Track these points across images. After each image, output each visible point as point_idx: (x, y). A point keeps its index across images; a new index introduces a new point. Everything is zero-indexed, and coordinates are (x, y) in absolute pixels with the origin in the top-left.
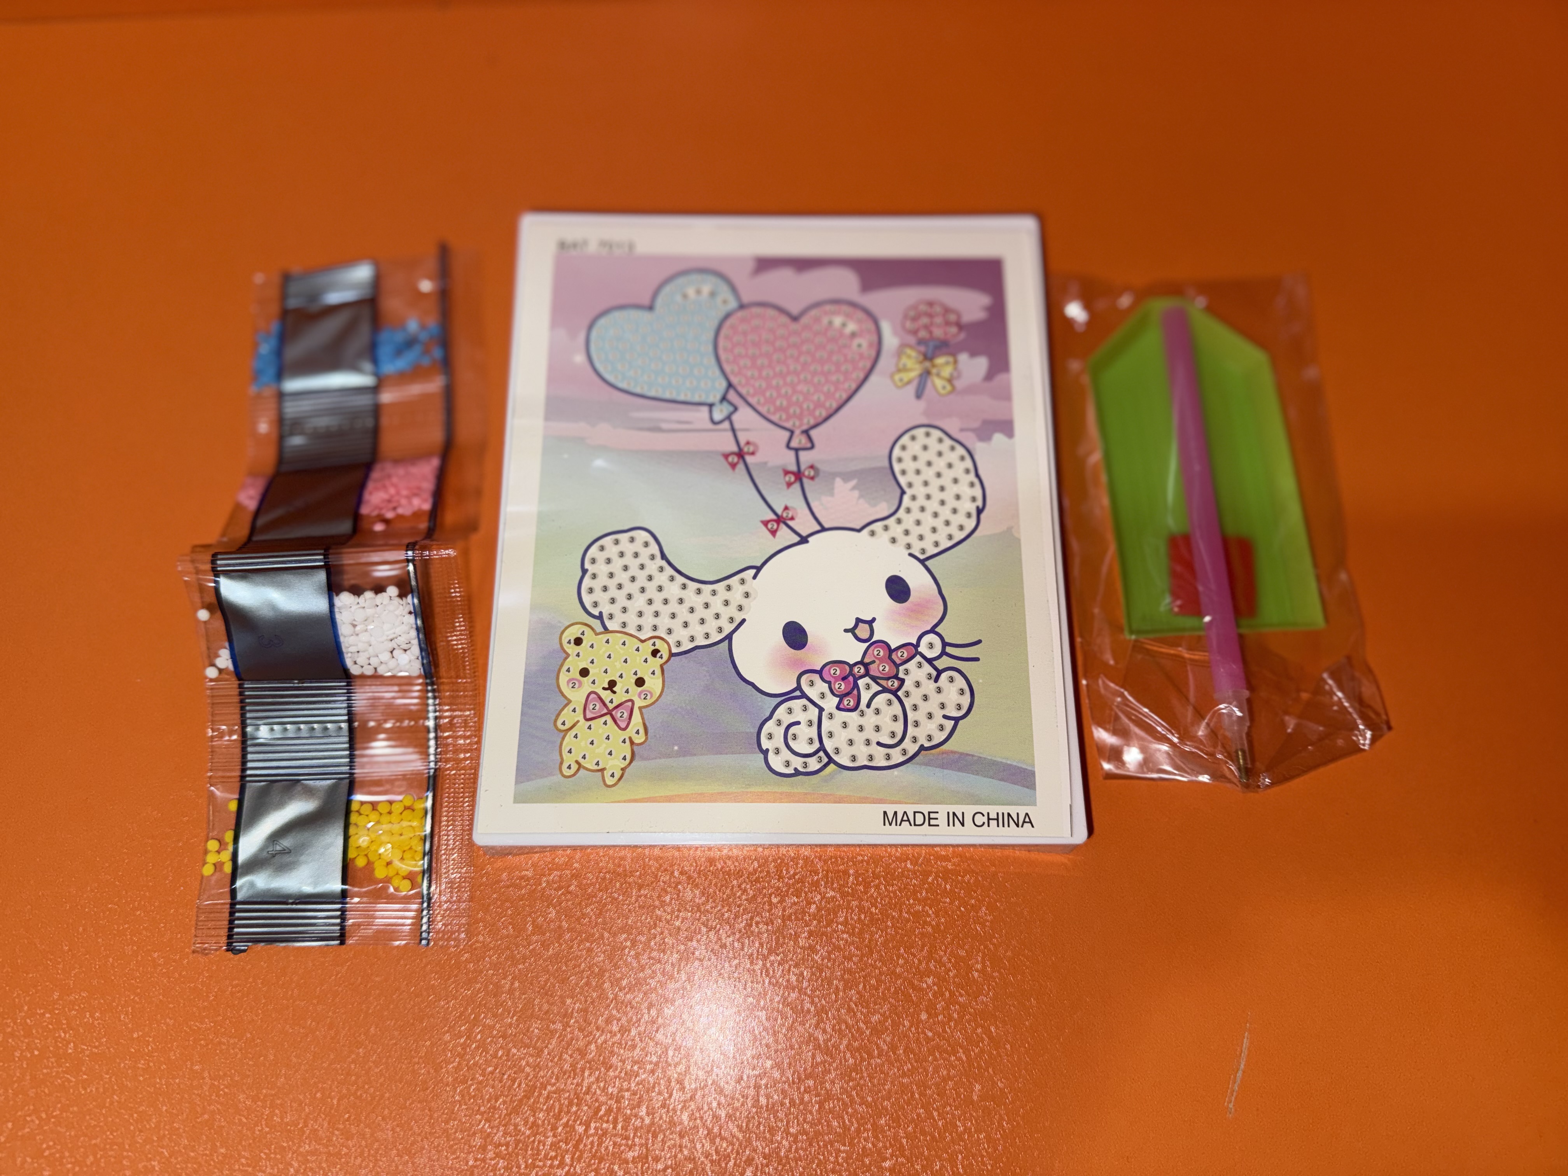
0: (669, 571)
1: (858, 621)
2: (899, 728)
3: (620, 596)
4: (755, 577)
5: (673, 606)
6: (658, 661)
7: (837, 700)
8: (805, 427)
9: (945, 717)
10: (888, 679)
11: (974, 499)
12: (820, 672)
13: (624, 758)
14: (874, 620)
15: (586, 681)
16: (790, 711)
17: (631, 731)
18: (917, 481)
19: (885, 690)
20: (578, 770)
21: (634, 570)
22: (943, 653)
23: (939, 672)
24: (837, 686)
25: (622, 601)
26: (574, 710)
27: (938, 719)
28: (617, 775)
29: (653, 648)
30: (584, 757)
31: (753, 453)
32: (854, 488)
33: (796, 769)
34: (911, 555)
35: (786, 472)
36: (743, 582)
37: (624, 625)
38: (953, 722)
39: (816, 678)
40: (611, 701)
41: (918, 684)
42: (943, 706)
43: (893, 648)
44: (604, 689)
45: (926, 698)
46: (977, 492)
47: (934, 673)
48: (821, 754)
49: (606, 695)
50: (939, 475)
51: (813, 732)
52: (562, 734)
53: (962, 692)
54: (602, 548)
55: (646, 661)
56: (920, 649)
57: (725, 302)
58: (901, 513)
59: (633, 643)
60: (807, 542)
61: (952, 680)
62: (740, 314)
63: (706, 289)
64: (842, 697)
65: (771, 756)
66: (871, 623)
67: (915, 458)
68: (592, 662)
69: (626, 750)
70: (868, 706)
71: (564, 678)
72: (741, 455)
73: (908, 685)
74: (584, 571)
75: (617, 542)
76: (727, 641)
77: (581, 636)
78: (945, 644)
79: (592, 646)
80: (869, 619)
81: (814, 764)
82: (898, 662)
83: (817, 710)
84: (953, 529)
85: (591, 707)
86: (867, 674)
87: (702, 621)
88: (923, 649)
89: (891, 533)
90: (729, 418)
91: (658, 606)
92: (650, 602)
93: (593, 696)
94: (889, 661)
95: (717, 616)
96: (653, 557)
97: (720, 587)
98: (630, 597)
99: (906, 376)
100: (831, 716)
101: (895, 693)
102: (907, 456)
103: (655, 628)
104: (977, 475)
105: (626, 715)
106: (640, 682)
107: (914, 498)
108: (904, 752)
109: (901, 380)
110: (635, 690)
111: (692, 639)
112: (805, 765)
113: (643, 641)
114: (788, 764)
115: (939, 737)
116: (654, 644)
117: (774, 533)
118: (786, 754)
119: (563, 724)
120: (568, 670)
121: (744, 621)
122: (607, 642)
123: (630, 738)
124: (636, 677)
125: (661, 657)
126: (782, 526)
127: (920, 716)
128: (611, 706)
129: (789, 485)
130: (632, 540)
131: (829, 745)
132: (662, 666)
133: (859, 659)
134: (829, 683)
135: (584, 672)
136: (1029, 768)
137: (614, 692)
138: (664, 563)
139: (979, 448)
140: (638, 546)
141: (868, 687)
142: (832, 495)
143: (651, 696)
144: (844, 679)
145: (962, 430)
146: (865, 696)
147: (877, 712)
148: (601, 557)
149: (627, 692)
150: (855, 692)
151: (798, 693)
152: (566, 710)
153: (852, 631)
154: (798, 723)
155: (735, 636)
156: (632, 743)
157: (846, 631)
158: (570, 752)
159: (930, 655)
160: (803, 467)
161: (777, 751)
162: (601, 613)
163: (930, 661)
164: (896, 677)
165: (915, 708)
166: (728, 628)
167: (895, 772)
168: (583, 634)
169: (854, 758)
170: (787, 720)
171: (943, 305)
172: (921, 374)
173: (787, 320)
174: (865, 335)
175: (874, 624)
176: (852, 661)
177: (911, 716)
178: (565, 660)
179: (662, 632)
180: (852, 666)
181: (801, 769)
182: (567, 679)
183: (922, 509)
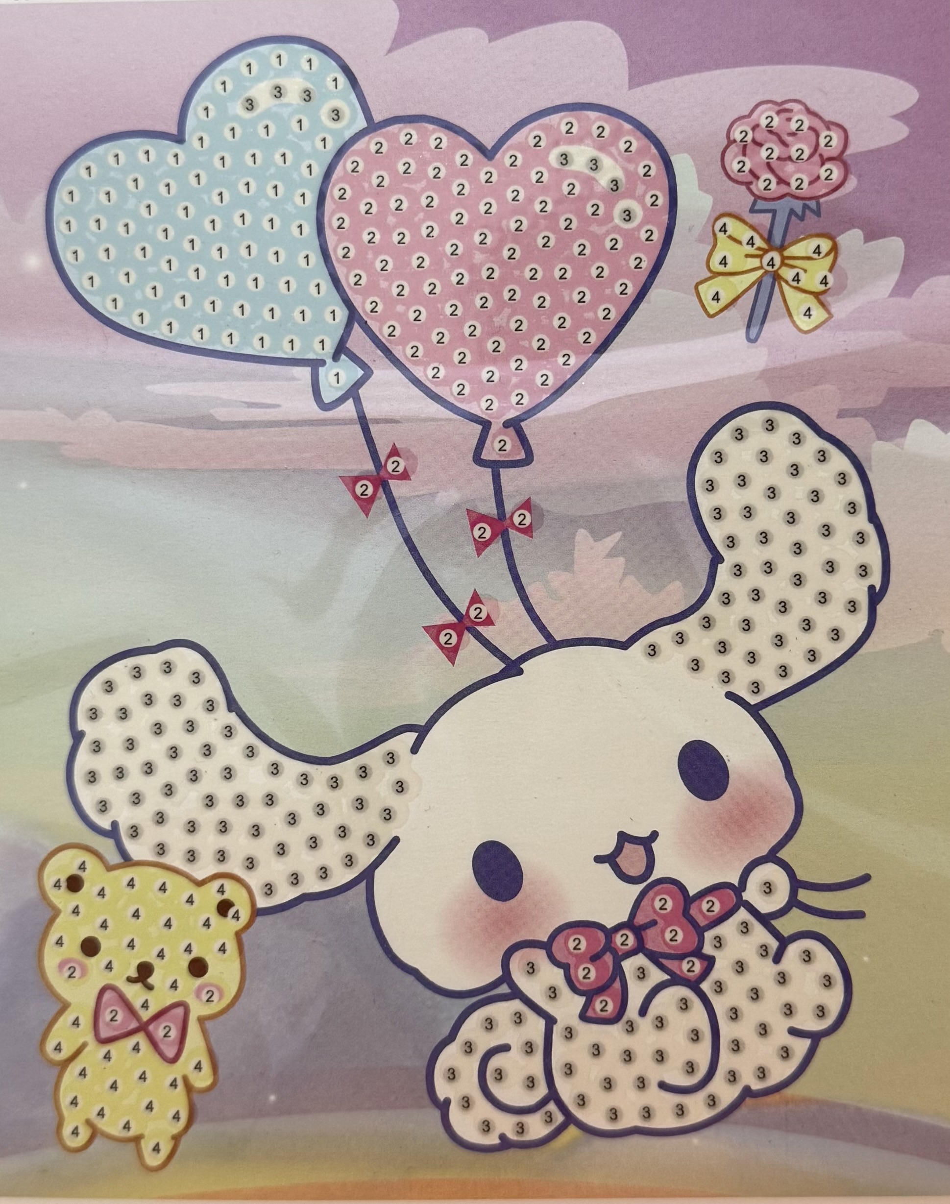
0: (244, 736)
1: (624, 838)
2: (702, 1054)
3: (151, 787)
4: (415, 749)
5: (255, 812)
6: (230, 926)
7: (581, 1001)
8: (512, 414)
9: (794, 1032)
10: (681, 957)
11: (864, 571)
12: (547, 946)
13: (176, 1117)
14: (654, 835)
15: (96, 963)
16: (490, 1025)
17: (186, 1065)
18: (746, 532)
19: (675, 980)
20: (92, 1137)
21: (175, 735)
22: (793, 902)
23: (784, 942)
24: (581, 973)
25: (154, 801)
26: (76, 1023)
27: (780, 1036)
28: (165, 1150)
29: (219, 898)
30: (101, 1114)
31: (405, 476)
32: (613, 553)
33: (502, 1137)
34: (730, 696)
35: (476, 519)
36: (391, 759)
37: (161, 849)
38: (807, 1042)
39: (539, 957)
40: (145, 1005)
41: (740, 967)
42: (789, 1010)
43: (692, 892)
44: (130, 980)
45: (755, 994)
46: (872, 554)
47: (774, 944)
48: (552, 1107)
49: (135, 994)
50: (792, 518)
51: (535, 1066)
52: (56, 1071)
53: (828, 982)
54: (109, 687)
55: (207, 924)
56: (746, 896)
57: (336, 115)
58: (712, 606)
59: (179, 888)
60: (520, 672)
61: (808, 957)
62: (369, 143)
63: (294, 86)
64: (590, 995)
65: (455, 1115)
66: (647, 842)
67: (742, 481)
68: (104, 925)
69: (178, 1101)
70: (643, 1012)
71: (52, 958)
72: (381, 482)
73: (722, 970)
74: (78, 736)
75: (138, 674)
76: (363, 884)
77: (80, 873)
78: (796, 884)
79: (102, 893)
80: (645, 833)
81: (537, 1128)
82: (702, 922)
83: (541, 1023)
84: (819, 639)
85: (108, 1017)
86: (640, 948)
87: (314, 843)
88: (752, 894)
89: (691, 650)
90: (353, 393)
91: (225, 809)
92: (210, 801)
93: (108, 995)
94: (685, 921)
95: (343, 832)
96: (210, 706)
97: (347, 770)
98: (169, 790)
99: (728, 288)
100: (570, 1034)
101: (694, 985)
102: (724, 475)
103: (222, 856)
104: (873, 517)
105: (174, 1034)
106: (198, 967)
107: (738, 571)
108: (712, 1101)
109: (716, 297)
110: (188, 985)
111: (295, 879)
112: (521, 1129)
113: (200, 884)
114: (486, 1127)
115: (780, 1071)
116: (221, 890)
117: (451, 653)
118: (483, 1109)
119: (58, 1048)
120: (59, 942)
121: (395, 841)
122: (131, 884)
123: (185, 1079)
124: (188, 958)
125: (236, 917)
126: (468, 636)
127: (744, 1030)
128: (145, 1015)
129: (481, 546)
130: (168, 668)
131: (566, 1090)
132: (238, 935)
133: (624, 918)
134: (566, 967)
135: (90, 947)
137: (150, 988)
138: (233, 719)
140: (179, 682)
141: (642, 974)
142: (568, 567)
143: (221, 996)
144: (595, 958)
145: (842, 414)
146: (637, 993)
147: (660, 1023)
148: (109, 705)
149: (174, 986)
150: (617, 985)
151: (504, 989)
152: (61, 1020)
153: (610, 860)
154: (506, 1048)
155: (379, 873)
156: (189, 1088)
157: (599, 859)
158: (74, 1102)
159: (766, 906)
160: (509, 507)
161: (466, 1103)
162: (115, 824)
163: (765, 920)
164: (698, 953)
165: (735, 1014)
166: (365, 857)
167: (695, 1139)
168: (82, 867)
169: (614, 1114)
170: (485, 1042)
171: (810, 112)
172: (759, 282)
173: (473, 156)
174: (640, 189)
175: (655, 846)
176: (610, 924)
177: (727, 1030)
178: (52, 920)
179: (234, 866)
180: (610, 933)
181: (512, 1136)
182: (57, 960)
183: (757, 595)
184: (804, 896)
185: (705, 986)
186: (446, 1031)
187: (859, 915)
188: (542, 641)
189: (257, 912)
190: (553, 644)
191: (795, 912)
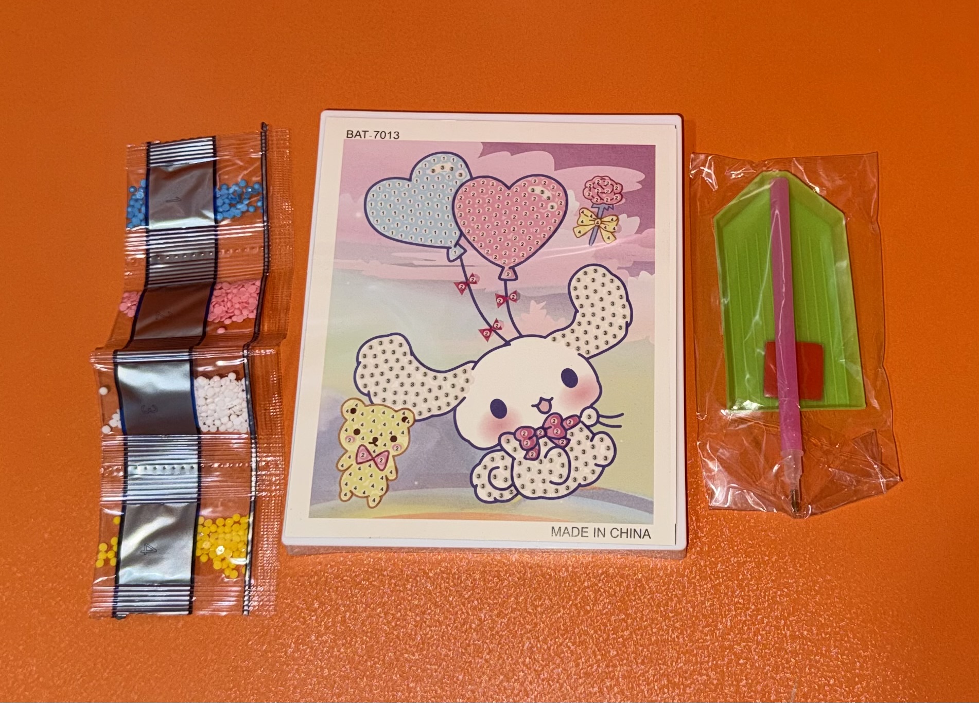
0: (416, 364)
1: (542, 399)
2: (565, 472)
3: (382, 380)
4: (473, 369)
5: (418, 388)
6: (406, 425)
7: (524, 452)
8: (512, 265)
9: (596, 465)
10: (559, 439)
11: (624, 317)
12: (514, 434)
13: (382, 489)
14: (552, 398)
15: (358, 437)
16: (493, 459)
17: (387, 472)
18: (587, 303)
19: (557, 446)
20: (351, 497)
21: (392, 363)
22: (598, 422)
23: (594, 435)
24: (525, 443)
25: (383, 384)
26: (350, 457)
27: (592, 466)
28: (377, 500)
29: (403, 416)
30: (355, 488)
31: (475, 283)
32: (543, 308)
33: (495, 498)
34: (579, 354)
35: (498, 296)
36: (465, 371)
37: (384, 400)
38: (601, 468)
39: (511, 437)
40: (374, 452)
41: (579, 443)
42: (595, 457)
43: (564, 417)
44: (370, 443)
45: (584, 452)
46: (627, 311)
47: (591, 435)
48: (513, 488)
49: (371, 447)
50: (602, 299)
51: (507, 474)
52: (341, 473)
53: (608, 448)
54: (371, 347)
55: (398, 425)
56: (582, 419)
57: (461, 175)
58: (574, 326)
59: (390, 413)
60: (510, 345)
61: (602, 440)
62: (471, 183)
63: (448, 166)
64: (528, 451)
65: (479, 490)
66: (549, 401)
67: (586, 287)
68: (362, 425)
69: (383, 484)
70: (545, 457)
71: (343, 435)
72: (467, 283)
73: (573, 443)
74: (359, 363)
75: (381, 343)
76: (453, 412)
77: (355, 407)
78: (599, 416)
79: (362, 414)
80: (549, 398)
81: (507, 495)
82: (567, 427)
83: (511, 459)
84: (609, 337)
85: (361, 455)
86: (546, 435)
87: (437, 398)
88: (584, 419)
89: (567, 339)
90: (460, 257)
91: (407, 387)
92: (402, 385)
93: (362, 448)
94: (561, 427)
95: (447, 395)
96: (405, 354)
97: (450, 375)
98: (388, 381)
99: (583, 230)
100: (520, 463)
101: (563, 448)
102: (580, 286)
103: (405, 402)
104: (628, 300)
105: (384, 461)
106: (394, 439)
107: (584, 315)
108: (568, 488)
109: (580, 232)
110: (390, 445)
111: (430, 410)
112: (502, 496)
113: (396, 411)
114: (490, 494)
115: (592, 478)
116: (404, 414)
117: (487, 338)
118: (489, 488)
119: (342, 466)
120: (346, 430)
121: (464, 398)
122: (373, 411)
123: (386, 476)
124: (391, 436)
125: (408, 422)
126: (493, 333)
127: (579, 464)
128: (374, 455)
129: (499, 305)
130: (391, 342)
131: (518, 483)
132: (408, 429)
133: (541, 425)
134: (520, 441)
135: (357, 432)
136: (650, 499)
137: (376, 446)
138: (412, 358)
139: (630, 281)
140: (395, 346)
141: (546, 444)
142: (528, 312)
143: (401, 449)
144: (530, 438)
145: (619, 268)
146: (544, 450)
147: (551, 461)
148: (370, 353)
149: (385, 445)
150: (537, 447)
151: (499, 448)
152: (344, 456)
153: (537, 406)
154: (498, 468)
155: (458, 408)
156: (387, 479)
157: (533, 406)
158: (346, 484)
159: (588, 423)
160: (509, 293)
161: (483, 486)
162: (369, 392)
163: (588, 427)
164: (565, 437)
165: (577, 458)
166: (454, 403)
168: (356, 405)
169: (534, 492)
170: (491, 465)
171: (611, 180)
172: (593, 228)
173: (504, 188)
174: (557, 199)
175: (552, 402)
176: (536, 427)
177: (573, 464)
178: (344, 423)
179: (409, 406)
180: (535, 430)
181: (499, 498)
182: (345, 436)
183: (589, 323)
184: (601, 420)
185: (567, 449)
186: (478, 461)
187: (620, 426)
188: (518, 335)
189: (415, 421)
190: (521, 336)
191: (598, 425)
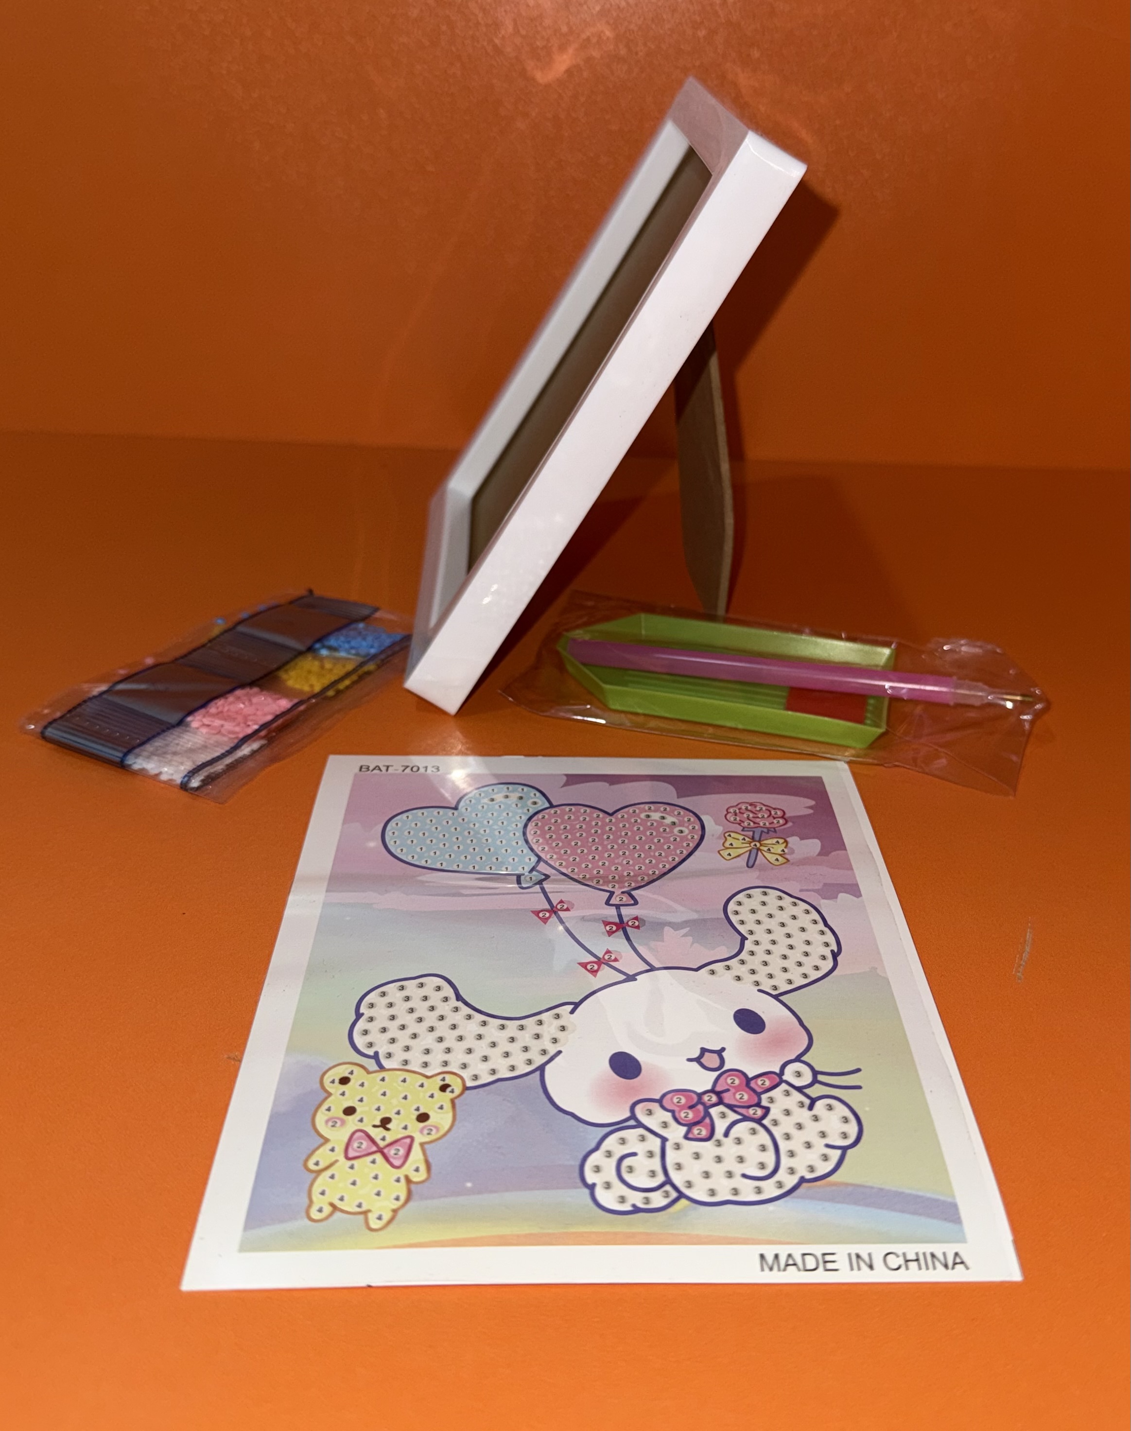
0: (465, 1010)
1: (704, 1051)
2: (769, 1158)
3: (403, 1036)
4: (572, 1012)
5: (470, 1042)
6: (448, 1095)
7: (683, 1129)
8: (626, 889)
9: (828, 1146)
10: (749, 1107)
11: (826, 945)
12: (660, 1101)
13: (397, 1199)
14: (723, 1049)
15: (351, 1119)
16: (622, 1142)
17: (408, 1169)
18: (759, 929)
19: (746, 1118)
20: (331, 1215)
21: (422, 1012)
22: (815, 1081)
23: (813, 1101)
24: (683, 1115)
25: (404, 1041)
26: (332, 1150)
27: (819, 1149)
28: (387, 1217)
29: (442, 1083)
30: (342, 1199)
31: (567, 910)
32: (684, 936)
34: (760, 991)
35: (607, 923)
36: (557, 1017)
37: (405, 1062)
38: (838, 1152)
39: (655, 1107)
40: (383, 1139)
41: (787, 1113)
42: (823, 1134)
43: (750, 1076)
44: (375, 1126)
45: (799, 1127)
46: (829, 939)
47: (807, 1102)
48: (668, 1188)
50: (782, 925)
51: (655, 1164)
52: (313, 1175)
53: (845, 1120)
54: (383, 994)
56: (785, 1078)
57: (535, 803)
58: (744, 955)
59: (415, 1080)
60: (636, 980)
61: (830, 1107)
62: (551, 810)
63: (514, 796)
64: (690, 1126)
65: (600, 1193)
66: (720, 1052)
67: (753, 911)
68: (361, 1100)
69: (400, 1190)
70: (726, 1134)
71: (321, 1117)
72: (553, 911)
73: (775, 1112)
75: (402, 988)
76: (537, 1073)
77: (349, 1076)
78: (815, 1073)
79: (362, 1085)
80: (718, 1048)
81: (658, 1200)
82: (759, 1090)
83: (658, 1141)
84: (807, 969)
85: (356, 1145)
86: (720, 1102)
87: (507, 1055)
88: (788, 1075)
89: (734, 972)
90: (539, 883)
91: (450, 1042)
92: (440, 1040)
93: (359, 1134)
94: (748, 1090)
95: (526, 1049)
96: (445, 999)
97: (530, 1022)
98: (414, 1036)
99: (734, 852)
100: (678, 1147)
101: (759, 1121)
102: (744, 910)
103: (445, 1064)
104: (826, 926)
105: (402, 1152)
107: (757, 943)
108: (780, 1184)
109: (729, 854)
110: (415, 1128)
111: (493, 1072)
112: (647, 1201)
113: (429, 1077)
114: (622, 1199)
115: (823, 1168)
116: (443, 1080)
117: (593, 973)
118: (619, 1189)
119: (317, 1164)
120: (329, 1109)
121: (560, 1052)
123: (406, 1177)
124: (417, 1113)
125: (452, 1091)
126: (604, 967)
127: (795, 1145)
128: (382, 1144)
129: (611, 933)
130: (421, 985)
131: (677, 1178)
132: (453, 1101)
133: (709, 1087)
134: (673, 1112)
135: (350, 1111)
136: (949, 1200)
137: (388, 1129)
138: (459, 1004)
139: (825, 905)
140: (428, 991)
142: (661, 941)
143: (437, 1132)
144: (691, 1107)
145: (801, 891)
146: (721, 1127)
147: (739, 1141)
148: (381, 1002)
149: (405, 1128)
150: (707, 1120)
151: (632, 1123)
152: (322, 1149)
153: (698, 1060)
154: (634, 1154)
155: (547, 1068)
156: (408, 1180)
157: (690, 1060)
159: (798, 1083)
160: (625, 920)
162: (376, 1053)
163: (800, 1089)
164: (758, 1105)
165: (787, 1137)
166: (539, 1060)
167: (770, 1207)
168: (352, 1073)
169: (712, 1193)
170: (619, 1151)
171: (764, 805)
172: (750, 851)
173: (602, 814)
174: (686, 825)
175: (724, 1054)
176: (700, 1090)
177: (783, 1146)
178: (326, 1099)
179: (454, 1067)
180: (700, 1095)
181: (641, 1205)
182: (326, 1118)
183: (768, 952)
187: (858, 1087)
